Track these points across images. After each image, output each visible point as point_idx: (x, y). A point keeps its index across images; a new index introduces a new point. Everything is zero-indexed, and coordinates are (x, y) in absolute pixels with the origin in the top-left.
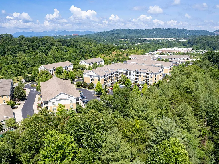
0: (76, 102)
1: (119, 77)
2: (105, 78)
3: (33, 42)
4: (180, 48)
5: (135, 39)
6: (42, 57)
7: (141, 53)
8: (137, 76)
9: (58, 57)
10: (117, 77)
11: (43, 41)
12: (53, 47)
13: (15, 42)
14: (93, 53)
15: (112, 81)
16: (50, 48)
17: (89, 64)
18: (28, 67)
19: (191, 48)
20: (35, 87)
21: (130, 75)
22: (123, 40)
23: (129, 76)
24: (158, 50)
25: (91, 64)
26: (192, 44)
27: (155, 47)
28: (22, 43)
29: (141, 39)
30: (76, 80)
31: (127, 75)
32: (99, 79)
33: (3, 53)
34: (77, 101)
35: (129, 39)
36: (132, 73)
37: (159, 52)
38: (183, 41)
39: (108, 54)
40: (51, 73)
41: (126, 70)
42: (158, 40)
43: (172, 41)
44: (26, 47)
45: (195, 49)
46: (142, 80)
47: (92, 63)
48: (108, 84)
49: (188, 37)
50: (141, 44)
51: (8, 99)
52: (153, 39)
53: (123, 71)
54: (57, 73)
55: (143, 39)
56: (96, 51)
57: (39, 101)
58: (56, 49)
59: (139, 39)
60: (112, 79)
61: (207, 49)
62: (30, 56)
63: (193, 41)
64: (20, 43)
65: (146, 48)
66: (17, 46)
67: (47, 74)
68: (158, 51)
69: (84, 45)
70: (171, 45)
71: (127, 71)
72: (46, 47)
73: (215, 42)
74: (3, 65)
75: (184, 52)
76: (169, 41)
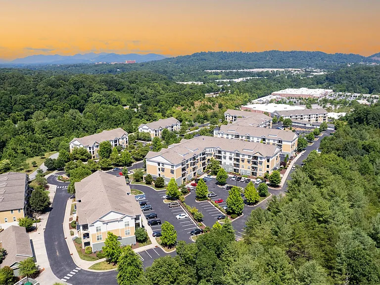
0: (134, 223)
1: (206, 161)
2: (183, 166)
3: (58, 86)
4: (313, 88)
5: (234, 71)
6: (75, 117)
7: (245, 99)
8: (238, 160)
9: (102, 116)
10: (204, 161)
11: (75, 83)
12: (94, 94)
13: (28, 87)
14: (162, 105)
15: (194, 169)
16: (89, 96)
17: (156, 131)
18: (51, 137)
19: (331, 88)
20: (65, 181)
21: (225, 158)
22: (214, 72)
23: (223, 161)
24: (274, 93)
25: (159, 131)
26: (333, 82)
27: (269, 87)
28: (40, 90)
29: (245, 70)
30: (133, 164)
31: (220, 157)
32: (172, 169)
33: (7, 108)
34: (137, 222)
35: (223, 71)
36: (228, 155)
37: (275, 97)
38: (316, 73)
39: (188, 105)
40: (90, 152)
41: (218, 149)
42: (274, 74)
43: (298, 75)
44: (46, 96)
45: (338, 90)
46: (245, 168)
47: (160, 128)
48: (187, 175)
49: (327, 66)
50: (245, 80)
51: (21, 215)
52: (265, 70)
53: (213, 150)
54: (100, 152)
55: (248, 70)
56: (166, 102)
57: (72, 213)
58: (98, 98)
59: (241, 70)
60: (194, 166)
61: (358, 90)
62: (55, 117)
63: (335, 75)
64: (36, 90)
65: (253, 91)
66: (32, 95)
67: (85, 153)
68: (274, 95)
69: (146, 87)
70: (296, 83)
71: (220, 152)
72: (82, 95)
73: (373, 78)
74: (9, 136)
75: (319, 96)
76: (294, 75)
